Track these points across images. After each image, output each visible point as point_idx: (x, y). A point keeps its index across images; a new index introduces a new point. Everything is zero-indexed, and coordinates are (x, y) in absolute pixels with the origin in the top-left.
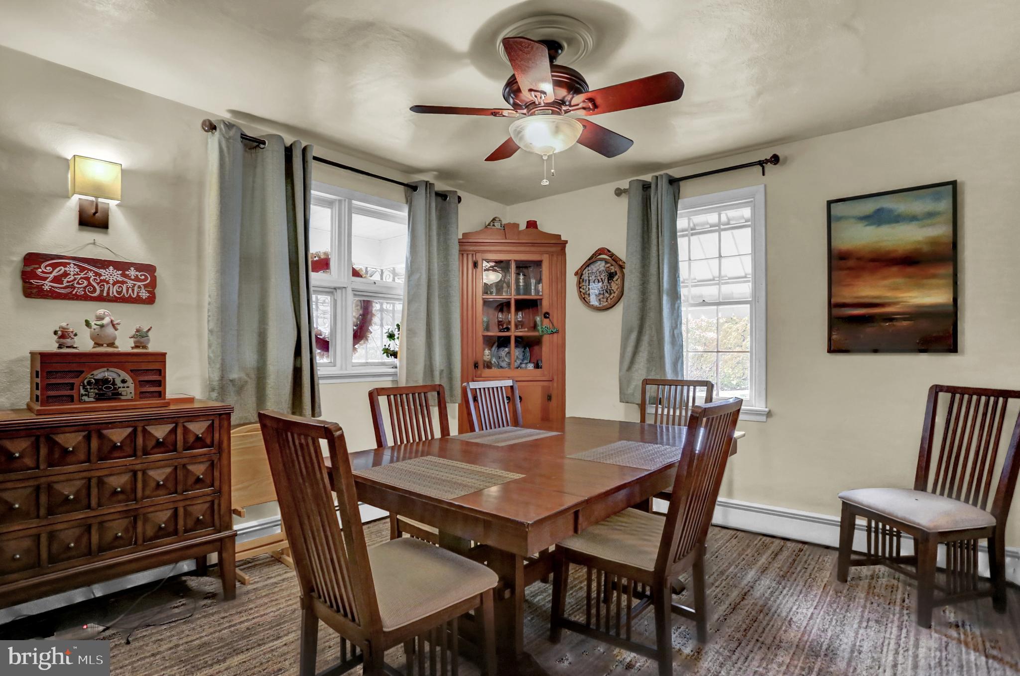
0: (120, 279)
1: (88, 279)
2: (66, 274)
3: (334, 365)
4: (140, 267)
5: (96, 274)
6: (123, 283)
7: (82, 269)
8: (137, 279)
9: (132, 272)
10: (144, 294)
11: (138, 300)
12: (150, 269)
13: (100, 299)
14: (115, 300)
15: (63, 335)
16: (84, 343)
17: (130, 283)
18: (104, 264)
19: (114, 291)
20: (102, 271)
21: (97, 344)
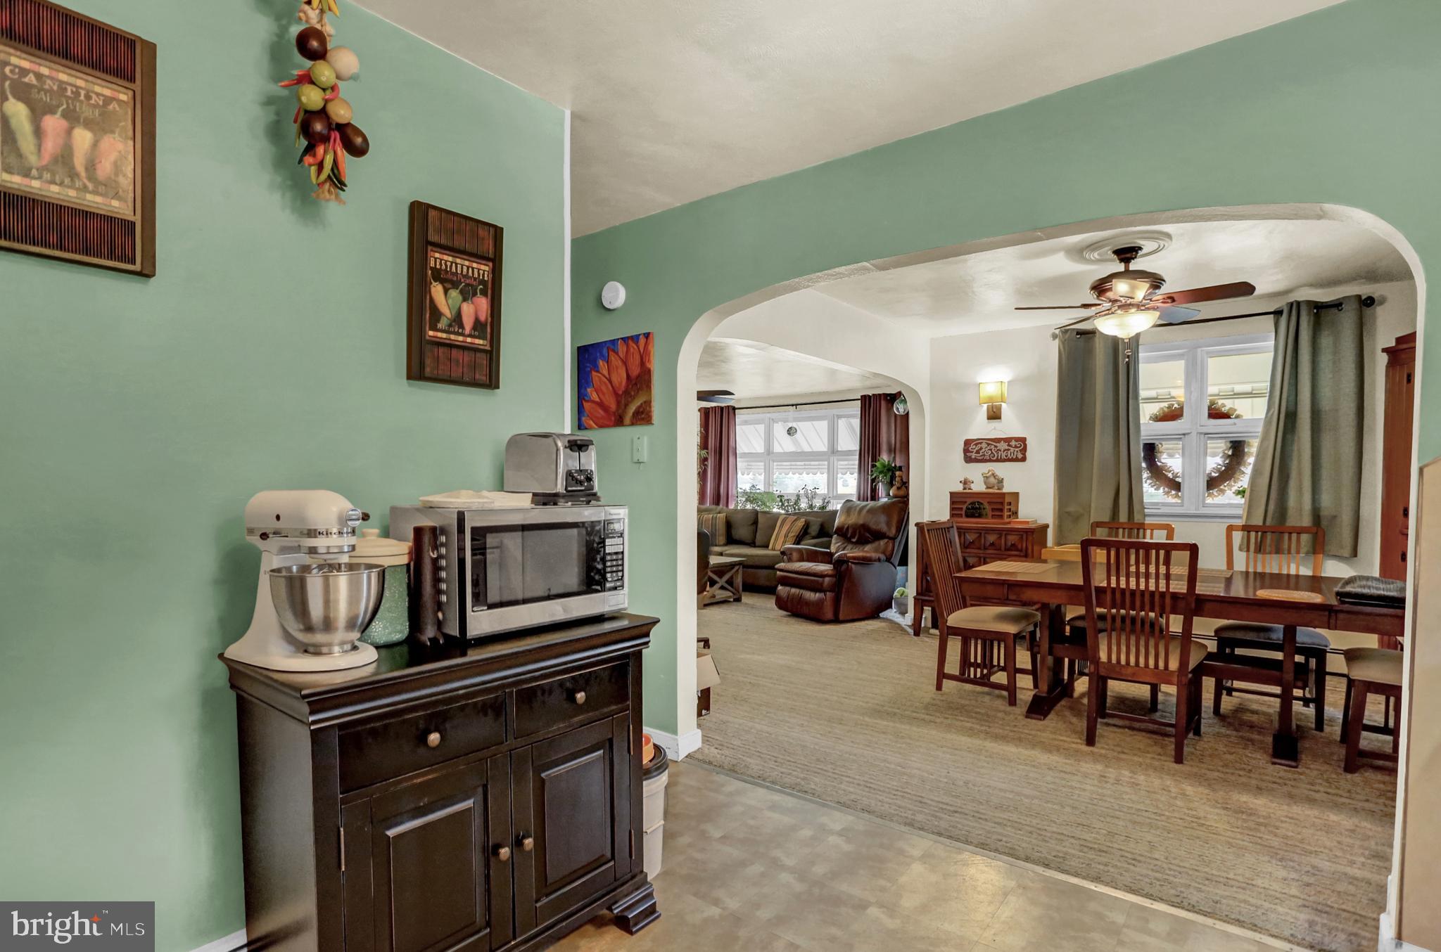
0: (1007, 448)
1: (991, 450)
2: (981, 449)
3: (1182, 505)
4: (1017, 439)
5: (996, 447)
6: (1008, 450)
7: (988, 444)
8: (1016, 447)
9: (1013, 443)
10: (1020, 456)
11: (1017, 460)
12: (1023, 440)
13: (998, 460)
14: (1004, 461)
15: (965, 482)
16: (978, 487)
17: (1012, 449)
18: (998, 440)
19: (1004, 457)
20: (998, 445)
21: (988, 488)
